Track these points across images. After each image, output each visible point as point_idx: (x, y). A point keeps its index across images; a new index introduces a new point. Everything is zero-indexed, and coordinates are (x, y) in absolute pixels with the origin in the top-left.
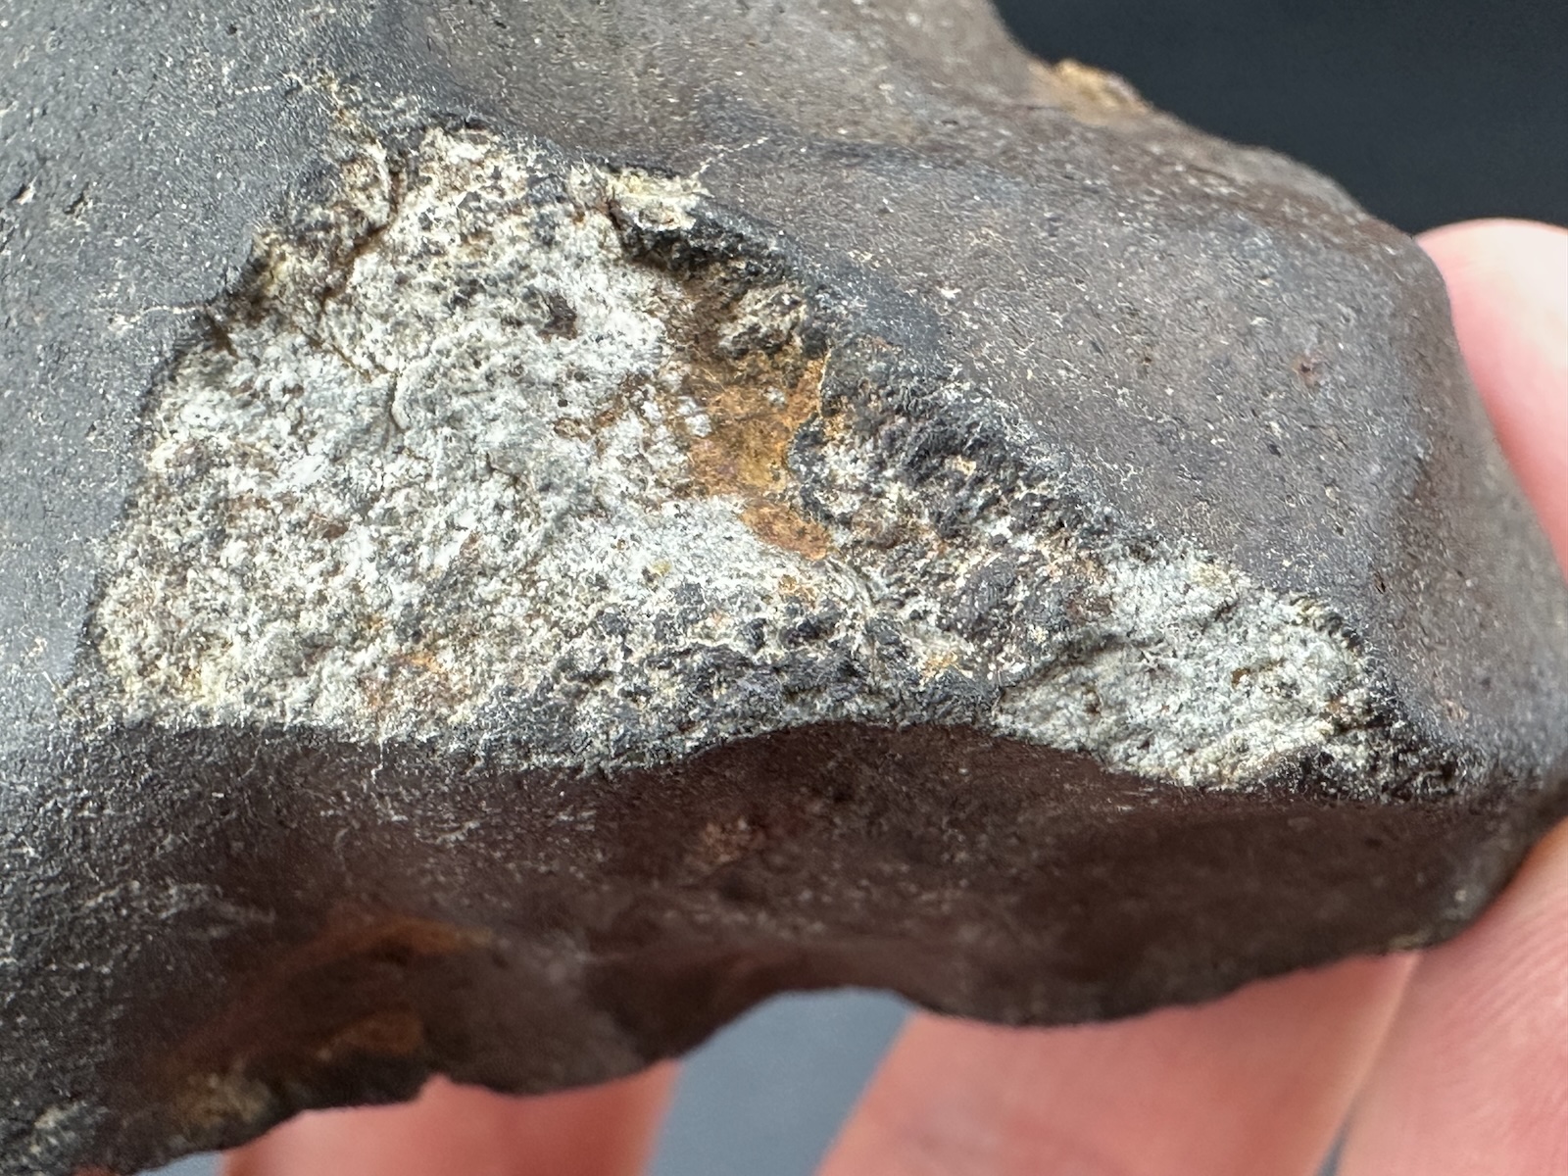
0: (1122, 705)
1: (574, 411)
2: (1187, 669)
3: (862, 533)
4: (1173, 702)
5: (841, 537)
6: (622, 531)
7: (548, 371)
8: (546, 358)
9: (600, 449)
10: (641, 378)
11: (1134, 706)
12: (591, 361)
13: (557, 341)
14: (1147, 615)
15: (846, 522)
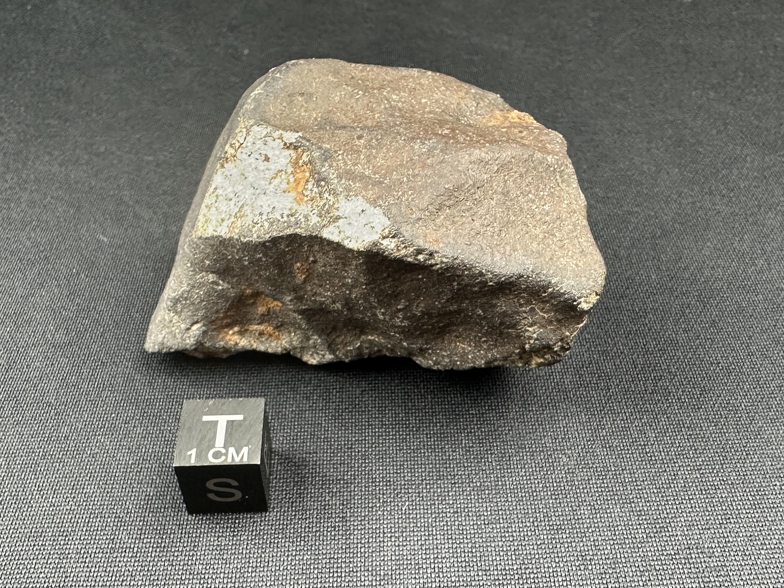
0: (344, 232)
1: (267, 176)
2: (356, 224)
3: (309, 198)
4: (354, 231)
5: (306, 199)
6: (268, 198)
7: (262, 168)
8: (262, 165)
9: (270, 183)
10: (282, 170)
11: (346, 232)
12: (273, 167)
13: (265, 162)
14: (347, 212)
15: (307, 196)
